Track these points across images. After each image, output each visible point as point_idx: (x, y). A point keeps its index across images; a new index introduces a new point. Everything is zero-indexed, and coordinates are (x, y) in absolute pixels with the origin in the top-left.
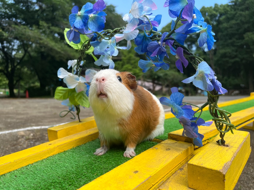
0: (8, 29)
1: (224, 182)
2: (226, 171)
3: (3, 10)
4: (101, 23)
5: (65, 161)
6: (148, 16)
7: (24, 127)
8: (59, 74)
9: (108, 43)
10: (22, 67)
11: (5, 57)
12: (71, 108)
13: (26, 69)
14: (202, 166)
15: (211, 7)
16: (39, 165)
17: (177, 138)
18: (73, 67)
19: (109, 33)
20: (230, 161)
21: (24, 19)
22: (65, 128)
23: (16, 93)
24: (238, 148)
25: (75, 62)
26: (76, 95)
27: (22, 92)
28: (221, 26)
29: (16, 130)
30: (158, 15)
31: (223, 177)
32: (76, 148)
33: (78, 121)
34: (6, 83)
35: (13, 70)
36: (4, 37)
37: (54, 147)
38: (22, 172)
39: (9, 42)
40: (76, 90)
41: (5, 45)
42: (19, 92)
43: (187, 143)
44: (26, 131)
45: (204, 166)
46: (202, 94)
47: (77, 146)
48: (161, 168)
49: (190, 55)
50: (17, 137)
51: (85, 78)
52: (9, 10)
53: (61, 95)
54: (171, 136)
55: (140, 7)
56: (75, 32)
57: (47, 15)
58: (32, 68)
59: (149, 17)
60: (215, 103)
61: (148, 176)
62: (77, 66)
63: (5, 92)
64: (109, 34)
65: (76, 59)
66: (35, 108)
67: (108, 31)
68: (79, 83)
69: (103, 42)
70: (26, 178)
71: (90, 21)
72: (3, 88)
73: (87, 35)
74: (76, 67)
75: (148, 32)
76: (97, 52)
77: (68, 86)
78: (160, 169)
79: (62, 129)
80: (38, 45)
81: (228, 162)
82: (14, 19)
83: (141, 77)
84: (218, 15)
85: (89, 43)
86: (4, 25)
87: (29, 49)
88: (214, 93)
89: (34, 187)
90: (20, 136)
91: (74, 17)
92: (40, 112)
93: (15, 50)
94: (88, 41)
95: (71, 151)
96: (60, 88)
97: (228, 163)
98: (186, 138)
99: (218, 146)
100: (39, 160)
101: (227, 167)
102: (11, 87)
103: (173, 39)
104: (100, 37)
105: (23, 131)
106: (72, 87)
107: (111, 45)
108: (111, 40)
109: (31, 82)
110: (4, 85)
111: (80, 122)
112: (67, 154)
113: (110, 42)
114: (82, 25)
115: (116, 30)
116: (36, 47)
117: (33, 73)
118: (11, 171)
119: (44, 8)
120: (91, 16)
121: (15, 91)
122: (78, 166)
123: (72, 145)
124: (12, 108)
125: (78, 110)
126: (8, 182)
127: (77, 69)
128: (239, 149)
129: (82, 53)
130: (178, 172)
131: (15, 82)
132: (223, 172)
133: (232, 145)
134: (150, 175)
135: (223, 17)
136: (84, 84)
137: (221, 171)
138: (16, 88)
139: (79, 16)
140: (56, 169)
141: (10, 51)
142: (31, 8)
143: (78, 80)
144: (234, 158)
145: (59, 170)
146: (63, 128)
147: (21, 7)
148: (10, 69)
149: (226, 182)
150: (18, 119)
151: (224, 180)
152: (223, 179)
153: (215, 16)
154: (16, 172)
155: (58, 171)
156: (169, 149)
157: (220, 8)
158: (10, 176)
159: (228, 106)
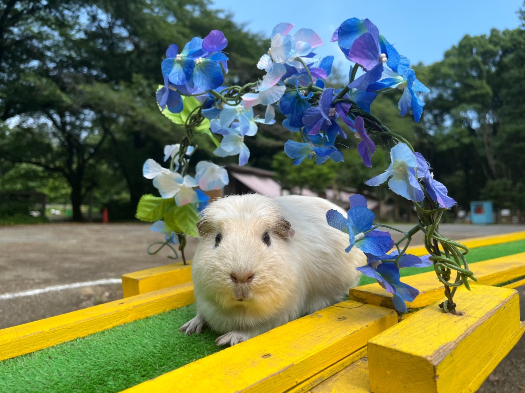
0: (74, 89)
1: (435, 381)
2: (441, 359)
3: (65, 52)
4: (216, 73)
5: (145, 334)
6: (304, 59)
7: (93, 279)
8: (145, 171)
9: (237, 112)
10: (98, 162)
11: (66, 144)
12: (168, 238)
13: (104, 167)
14: (393, 348)
15: (483, 37)
16: (94, 340)
17: (366, 299)
18: (172, 156)
19: (235, 92)
20: (455, 341)
21: (104, 70)
22: (155, 275)
23: (85, 214)
24: (480, 318)
25: (177, 148)
26: (176, 211)
27: (95, 210)
28: (506, 75)
29: (77, 285)
30: (327, 57)
31: (433, 371)
32: (169, 312)
33: (182, 263)
34: (66, 194)
35: (81, 168)
36: (65, 105)
37: (127, 307)
38: (63, 352)
39: (75, 113)
40: (176, 202)
41: (68, 119)
42: (90, 211)
43: (384, 308)
44: (96, 286)
45: (397, 349)
46: (468, 219)
47: (173, 309)
48: (318, 351)
49: (381, 131)
50: (78, 297)
51: (194, 178)
52: (76, 52)
53: (149, 210)
54: (355, 295)
55: (286, 42)
56: (170, 91)
57: (148, 61)
58: (116, 165)
59: (308, 60)
60: (432, 225)
61: (287, 364)
62: (180, 156)
63: (64, 210)
64: (237, 94)
65: (178, 143)
66: (119, 242)
67: (233, 88)
68: (182, 188)
69: (227, 110)
70: (68, 361)
71: (196, 72)
72: (60, 203)
73: (197, 96)
74: (178, 157)
75: (304, 89)
76: (216, 129)
77: (161, 194)
78: (315, 353)
79: (149, 275)
80: (129, 119)
81: (450, 344)
82: (85, 70)
83: (333, 182)
84: (500, 52)
85: (200, 111)
86: (66, 80)
87: (113, 127)
88: (430, 206)
89: (78, 377)
90: (85, 296)
91: (171, 63)
92: (128, 251)
93: (86, 128)
94: (199, 109)
95: (160, 317)
96: (148, 197)
97: (448, 345)
98: (383, 299)
99: (441, 313)
100: (97, 331)
101: (444, 351)
102: (76, 200)
103: (349, 102)
104: (220, 100)
105: (91, 287)
106: (169, 196)
107: (242, 116)
108: (239, 106)
109: (113, 190)
110: (63, 196)
111: (185, 264)
112: (151, 322)
113: (239, 109)
114: (183, 78)
115: (247, 87)
116: (125, 122)
117: (118, 173)
118: (43, 348)
119: (142, 48)
120: (198, 62)
121: (84, 209)
122: (166, 345)
123: (163, 306)
124: (74, 241)
125: (182, 241)
126: (34, 366)
127: (180, 163)
128: (481, 321)
129: (188, 132)
130: (359, 364)
131: (83, 191)
132: (433, 362)
133: (469, 313)
134: (291, 363)
135: (511, 56)
136: (192, 189)
137: (429, 359)
138: (85, 204)
139: (179, 62)
140: (124, 348)
141: (76, 131)
142: (118, 47)
143: (181, 182)
144: (465, 336)
145: (130, 350)
146: (151, 274)
147: (99, 47)
148: (74, 166)
149: (439, 381)
150: (84, 263)
151: (435, 377)
152: (433, 375)
153: (493, 54)
154: (51, 350)
155: (127, 351)
156: (344, 318)
157: (503, 37)
158: (41, 356)
159: (509, 243)
